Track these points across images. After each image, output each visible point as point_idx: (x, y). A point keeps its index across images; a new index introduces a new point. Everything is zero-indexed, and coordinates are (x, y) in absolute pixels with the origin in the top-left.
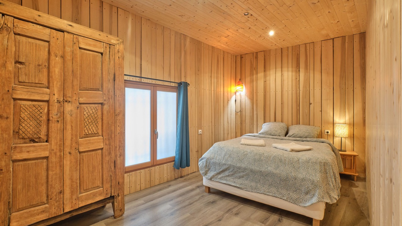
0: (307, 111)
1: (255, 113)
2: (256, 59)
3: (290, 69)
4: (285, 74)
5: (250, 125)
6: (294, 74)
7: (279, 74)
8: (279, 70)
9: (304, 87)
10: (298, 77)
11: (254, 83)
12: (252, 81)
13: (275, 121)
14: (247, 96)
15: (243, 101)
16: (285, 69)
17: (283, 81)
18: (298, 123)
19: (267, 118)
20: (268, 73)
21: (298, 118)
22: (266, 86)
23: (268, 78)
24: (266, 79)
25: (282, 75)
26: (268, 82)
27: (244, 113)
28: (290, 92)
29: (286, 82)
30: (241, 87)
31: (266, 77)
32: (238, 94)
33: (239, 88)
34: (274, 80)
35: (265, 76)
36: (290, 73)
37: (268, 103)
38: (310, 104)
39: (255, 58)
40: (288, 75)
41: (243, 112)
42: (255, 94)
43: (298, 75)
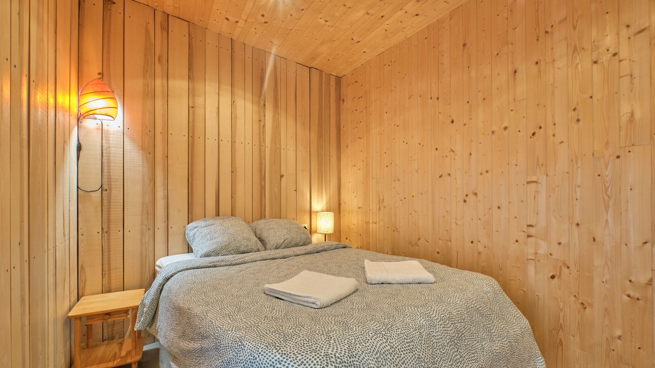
0: (276, 190)
1: (160, 193)
2: (165, 34)
3: (249, 96)
4: (240, 103)
5: (142, 234)
6: (256, 108)
7: (226, 100)
8: (226, 88)
9: (272, 142)
10: (262, 119)
11: (159, 103)
12: (149, 94)
13: (218, 214)
14: (133, 140)
15: (116, 152)
16: (239, 92)
17: (236, 118)
18: (262, 216)
19: (198, 209)
20: (199, 86)
21: (263, 205)
22: (194, 121)
23: (199, 100)
24: (194, 102)
25: (233, 103)
26: (199, 111)
27: (117, 194)
28: (249, 147)
29: (240, 123)
30: (110, 103)
31: (194, 96)
32: (89, 123)
33: (95, 102)
34: (216, 110)
35: (191, 93)
36: (249, 105)
37: (199, 168)
38: (282, 176)
39: (162, 28)
40: (246, 108)
41: (113, 192)
42: (159, 137)
43: (262, 114)
